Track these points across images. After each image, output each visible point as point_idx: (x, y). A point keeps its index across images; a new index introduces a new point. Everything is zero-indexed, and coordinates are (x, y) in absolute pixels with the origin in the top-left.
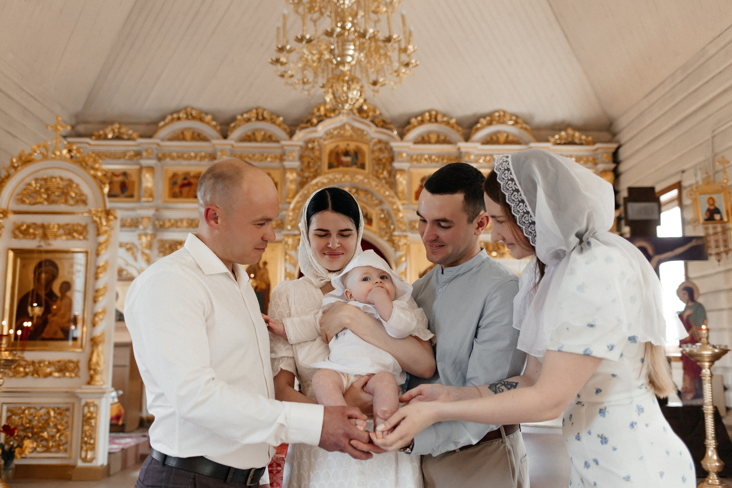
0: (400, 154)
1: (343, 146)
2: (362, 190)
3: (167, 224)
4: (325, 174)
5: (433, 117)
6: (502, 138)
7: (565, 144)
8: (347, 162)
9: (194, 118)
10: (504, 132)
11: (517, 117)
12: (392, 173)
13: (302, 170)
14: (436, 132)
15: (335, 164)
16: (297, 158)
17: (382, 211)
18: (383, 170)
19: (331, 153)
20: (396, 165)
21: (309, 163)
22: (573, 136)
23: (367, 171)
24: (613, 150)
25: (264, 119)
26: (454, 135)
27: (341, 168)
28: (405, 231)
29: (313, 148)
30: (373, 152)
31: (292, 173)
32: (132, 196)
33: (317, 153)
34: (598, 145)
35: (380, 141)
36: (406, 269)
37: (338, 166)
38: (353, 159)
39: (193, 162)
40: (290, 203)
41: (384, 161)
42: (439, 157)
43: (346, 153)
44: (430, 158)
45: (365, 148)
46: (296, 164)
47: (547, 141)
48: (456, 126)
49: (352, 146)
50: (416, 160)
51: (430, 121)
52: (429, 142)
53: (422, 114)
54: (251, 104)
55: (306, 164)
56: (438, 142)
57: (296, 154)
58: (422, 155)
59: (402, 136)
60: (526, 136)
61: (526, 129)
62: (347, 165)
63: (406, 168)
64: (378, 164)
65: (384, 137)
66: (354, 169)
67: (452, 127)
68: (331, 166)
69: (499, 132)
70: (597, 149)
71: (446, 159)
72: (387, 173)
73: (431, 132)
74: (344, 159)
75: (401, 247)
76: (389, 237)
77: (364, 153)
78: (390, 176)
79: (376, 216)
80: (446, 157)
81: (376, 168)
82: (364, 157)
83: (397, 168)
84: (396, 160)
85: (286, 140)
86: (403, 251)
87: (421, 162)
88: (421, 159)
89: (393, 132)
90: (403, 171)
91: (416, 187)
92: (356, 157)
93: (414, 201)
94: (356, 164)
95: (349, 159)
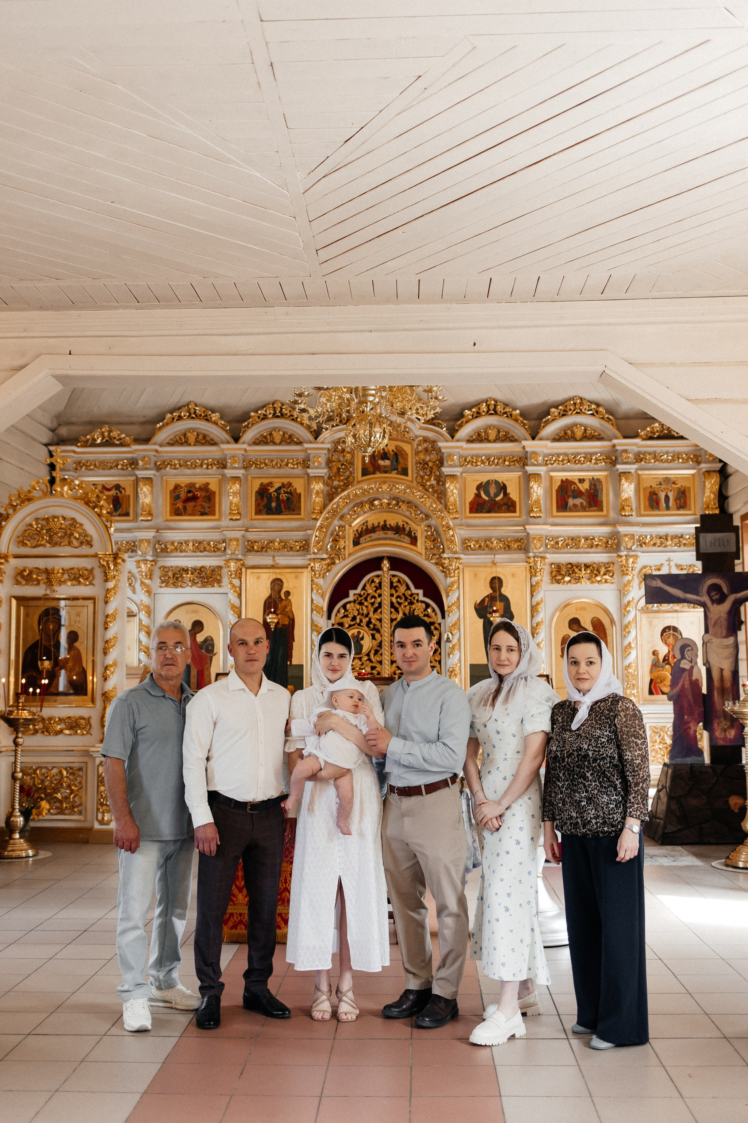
0: (450, 455)
1: (380, 447)
2: (404, 502)
3: (170, 547)
4: (359, 482)
5: (492, 407)
6: (579, 433)
7: (659, 438)
8: (385, 467)
9: (198, 417)
10: (581, 425)
11: (598, 405)
12: (441, 480)
13: (330, 478)
14: (495, 427)
15: (371, 470)
16: (324, 463)
17: (429, 527)
18: (430, 476)
20: (446, 470)
21: (338, 469)
23: (409, 478)
25: (283, 415)
26: (518, 430)
27: (378, 475)
28: (456, 553)
29: (343, 451)
30: (417, 453)
31: (317, 483)
32: (127, 514)
33: (348, 456)
35: (425, 440)
36: (458, 598)
37: (374, 473)
38: (392, 463)
39: (198, 471)
40: (316, 519)
41: (431, 464)
42: (499, 458)
43: (384, 456)
44: (488, 459)
45: (407, 448)
46: (323, 472)
47: (636, 436)
48: (520, 419)
50: (471, 463)
51: (488, 413)
52: (487, 440)
53: (477, 404)
54: (267, 398)
55: (335, 470)
56: (498, 439)
57: (322, 460)
58: (478, 456)
59: (452, 433)
60: (609, 429)
61: (609, 420)
62: (385, 470)
63: (458, 474)
64: (424, 469)
65: (430, 435)
66: (394, 475)
67: (516, 420)
68: (365, 472)
69: (575, 425)
71: (508, 460)
72: (435, 479)
73: (489, 427)
74: (381, 462)
75: (452, 571)
76: (437, 558)
77: (407, 455)
78: (438, 483)
79: (422, 533)
80: (508, 458)
81: (421, 473)
82: (407, 460)
83: (446, 474)
84: (445, 464)
85: (311, 442)
86: (454, 576)
87: (477, 465)
88: (477, 462)
89: (442, 428)
90: (454, 477)
91: (470, 496)
92: (397, 460)
93: (468, 514)
94: (397, 469)
95: (387, 463)
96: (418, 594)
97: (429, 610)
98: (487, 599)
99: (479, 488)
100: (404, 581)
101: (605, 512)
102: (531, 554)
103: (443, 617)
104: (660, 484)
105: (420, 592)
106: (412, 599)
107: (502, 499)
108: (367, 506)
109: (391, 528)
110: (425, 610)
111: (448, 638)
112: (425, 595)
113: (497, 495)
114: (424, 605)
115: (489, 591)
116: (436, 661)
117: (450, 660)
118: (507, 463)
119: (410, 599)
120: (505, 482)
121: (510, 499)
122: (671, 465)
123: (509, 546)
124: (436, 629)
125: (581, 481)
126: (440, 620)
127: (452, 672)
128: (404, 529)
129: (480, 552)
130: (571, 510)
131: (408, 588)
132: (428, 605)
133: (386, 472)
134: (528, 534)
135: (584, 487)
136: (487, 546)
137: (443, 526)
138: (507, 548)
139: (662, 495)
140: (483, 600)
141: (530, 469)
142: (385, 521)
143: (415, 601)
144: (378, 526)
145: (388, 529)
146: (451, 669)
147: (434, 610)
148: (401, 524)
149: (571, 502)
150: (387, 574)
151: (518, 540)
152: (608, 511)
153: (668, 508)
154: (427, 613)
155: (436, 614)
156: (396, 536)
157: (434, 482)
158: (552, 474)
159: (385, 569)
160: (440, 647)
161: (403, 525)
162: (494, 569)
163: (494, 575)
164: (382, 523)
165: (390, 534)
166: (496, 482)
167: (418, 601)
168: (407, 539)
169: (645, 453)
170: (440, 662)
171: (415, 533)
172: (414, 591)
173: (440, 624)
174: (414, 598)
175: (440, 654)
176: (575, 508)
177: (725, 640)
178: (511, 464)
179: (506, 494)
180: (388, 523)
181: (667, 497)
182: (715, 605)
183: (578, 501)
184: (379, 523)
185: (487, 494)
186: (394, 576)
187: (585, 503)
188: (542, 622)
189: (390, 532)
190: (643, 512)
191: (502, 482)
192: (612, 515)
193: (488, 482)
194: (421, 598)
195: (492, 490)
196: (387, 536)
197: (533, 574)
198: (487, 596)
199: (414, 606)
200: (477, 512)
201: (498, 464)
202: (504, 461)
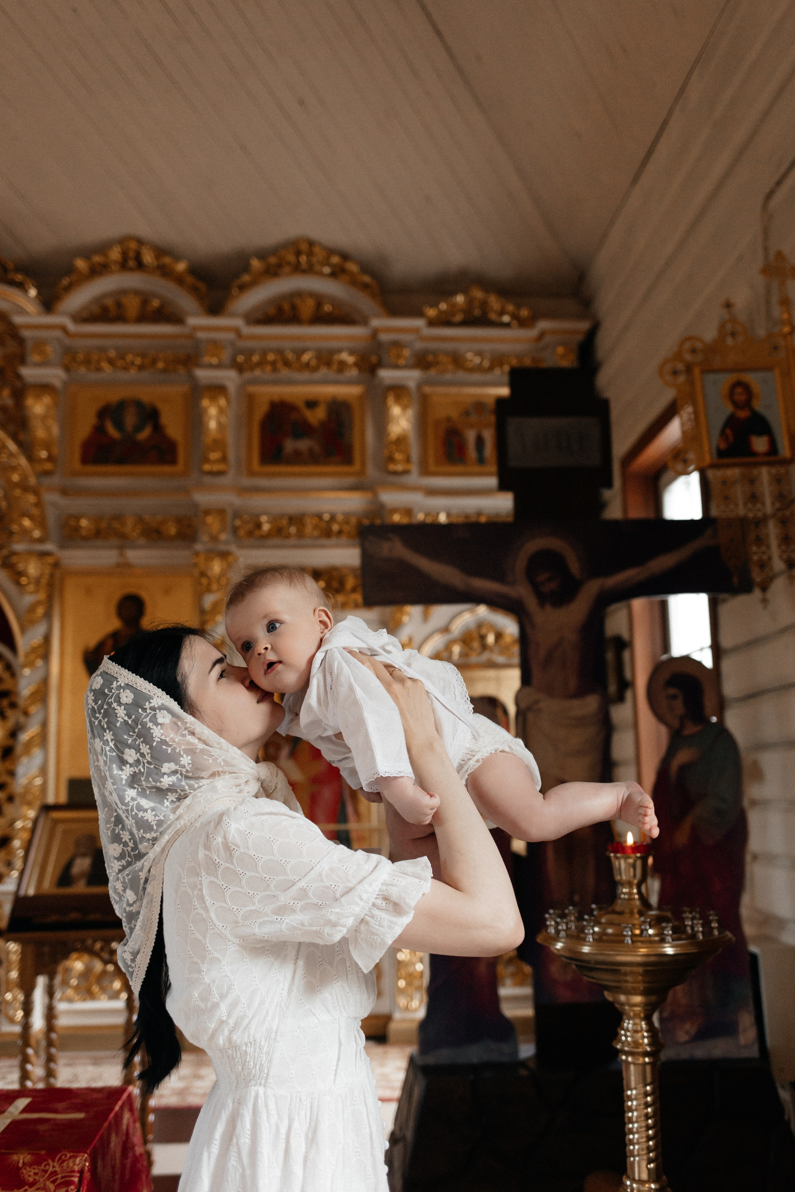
0: (40, 345)
5: (132, 254)
7: (465, 324)
10: (311, 294)
11: (345, 257)
12: (18, 394)
14: (137, 292)
20: (29, 373)
22: (484, 304)
24: (580, 338)
28: (42, 542)
34: (543, 325)
36: (47, 639)
42: (143, 356)
44: (122, 356)
47: (418, 313)
48: (190, 280)
50: (87, 362)
51: (124, 266)
52: (120, 318)
53: (103, 248)
56: (143, 318)
58: (102, 350)
59: (49, 301)
60: (362, 301)
61: (365, 287)
63: (57, 383)
67: (179, 280)
69: (298, 294)
70: (542, 335)
71: (164, 361)
73: (124, 292)
75: (33, 581)
76: (5, 557)
78: (17, 403)
80: (161, 357)
83: (27, 381)
84: (28, 359)
86: (38, 591)
87: (99, 369)
88: (99, 361)
89: (26, 291)
90: (44, 388)
91: (84, 431)
93: (77, 466)
98: (110, 641)
99: (101, 413)
101: (357, 467)
102: (201, 546)
104: (467, 413)
107: (149, 437)
113: (139, 428)
115: (115, 624)
117: (23, 769)
118: (160, 365)
121: (165, 437)
122: (489, 377)
123: (159, 532)
125: (311, 404)
129: (99, 543)
130: (289, 462)
134: (195, 507)
135: (318, 415)
136: (114, 531)
138: (153, 536)
139: (471, 436)
140: (103, 644)
141: (203, 375)
149: (290, 445)
151: (179, 521)
152: (363, 463)
153: (481, 460)
158: (252, 389)
162: (126, 580)
163: (127, 592)
166: (139, 404)
169: (435, 353)
176: (297, 458)
177: (576, 703)
178: (168, 367)
179: (158, 428)
181: (480, 442)
182: (548, 608)
183: (304, 445)
187: (317, 448)
190: (432, 468)
191: (151, 404)
192: (371, 471)
193: (122, 404)
195: (130, 420)
197: (206, 587)
198: (112, 635)
200: (97, 462)
201: (141, 368)
202: (154, 362)
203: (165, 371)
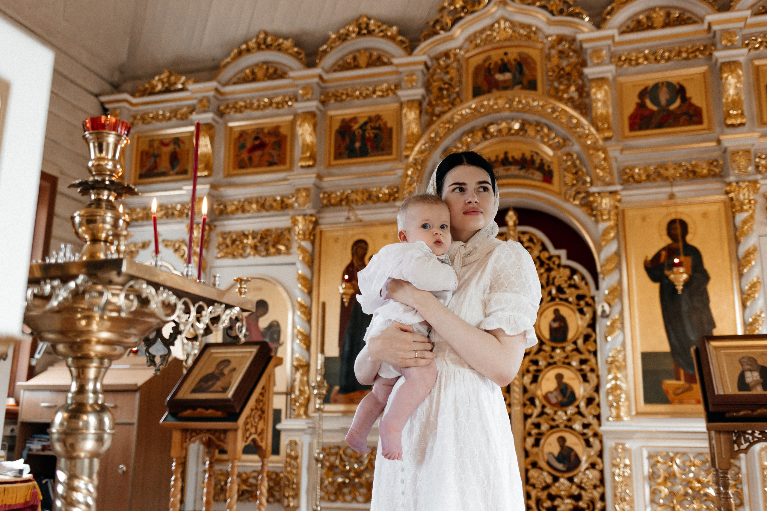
0: (597, 51)
1: (496, 56)
2: (530, 124)
3: (230, 208)
4: (468, 101)
8: (505, 81)
9: (269, 47)
12: (584, 88)
14: (661, 8)
15: (485, 87)
16: (420, 84)
17: (569, 154)
18: (569, 87)
19: (478, 69)
20: (590, 72)
21: (441, 89)
23: (540, 91)
25: (370, 33)
26: (699, 6)
27: (496, 93)
28: (611, 184)
29: (447, 67)
30: (548, 57)
31: (410, 108)
32: (185, 172)
33: (453, 73)
35: (561, 39)
37: (489, 91)
38: (514, 76)
39: (268, 111)
40: (410, 156)
41: (568, 69)
42: (670, 50)
43: (503, 67)
44: (654, 53)
45: (534, 53)
46: (418, 92)
49: (513, 54)
50: (628, 61)
52: (651, 27)
54: (351, 13)
55: (435, 90)
56: (668, 23)
57: (419, 78)
58: (639, 51)
59: (599, 22)
62: (505, 86)
63: (610, 76)
64: (559, 78)
65: (566, 30)
66: (516, 91)
68: (477, 92)
71: (686, 52)
72: (577, 90)
73: (653, 9)
74: (499, 77)
75: (606, 212)
76: (584, 198)
77: (534, 62)
78: (581, 95)
79: (560, 165)
80: (684, 49)
81: (556, 84)
82: (535, 69)
83: (590, 77)
84: (589, 63)
85: (402, 57)
86: (609, 219)
87: (638, 64)
88: (637, 59)
89: (583, 19)
90: (602, 81)
91: (630, 108)
92: (521, 72)
93: (627, 133)
94: (520, 83)
95: (508, 76)
96: (559, 257)
97: (576, 277)
98: (664, 253)
99: (642, 94)
100: (538, 240)
102: (732, 179)
103: (597, 288)
105: (563, 253)
106: (552, 265)
107: (680, 107)
108: (480, 134)
109: (515, 162)
110: (571, 278)
111: (604, 312)
112: (569, 257)
113: (670, 102)
114: (567, 272)
115: (666, 241)
116: (589, 352)
117: (608, 346)
118: (684, 55)
119: (548, 264)
120: (685, 84)
121: (691, 105)
123: (694, 172)
124: (587, 304)
126: (593, 292)
127: (612, 363)
128: (533, 161)
129: (649, 184)
131: (544, 248)
132: (574, 272)
133: (506, 88)
134: (725, 151)
136: (659, 175)
137: (589, 147)
138: (691, 175)
140: (658, 256)
141: (721, 55)
142: (506, 153)
143: (555, 267)
144: (496, 161)
145: (510, 164)
146: (609, 360)
147: (583, 278)
148: (528, 156)
150: (514, 231)
151: (709, 162)
154: (572, 282)
155: (587, 284)
156: (522, 173)
157: (576, 95)
158: (757, 63)
159: (511, 223)
160: (594, 330)
161: (532, 156)
162: (672, 210)
163: (673, 217)
164: (502, 156)
165: (514, 170)
166: (669, 85)
167: (559, 266)
168: (538, 175)
170: (595, 353)
171: (549, 166)
172: (553, 251)
173: (593, 298)
174: (554, 263)
175: (595, 341)
178: (691, 56)
179: (685, 99)
180: (510, 155)
184: (497, 157)
185: (655, 101)
186: (523, 233)
188: (758, 282)
189: (513, 168)
191: (679, 84)
193: (656, 87)
194: (565, 261)
195: (663, 96)
196: (509, 173)
197: (738, 208)
198: (664, 249)
199: (553, 274)
200: (641, 128)
201: (669, 59)
202: (679, 53)
203: (687, 59)
